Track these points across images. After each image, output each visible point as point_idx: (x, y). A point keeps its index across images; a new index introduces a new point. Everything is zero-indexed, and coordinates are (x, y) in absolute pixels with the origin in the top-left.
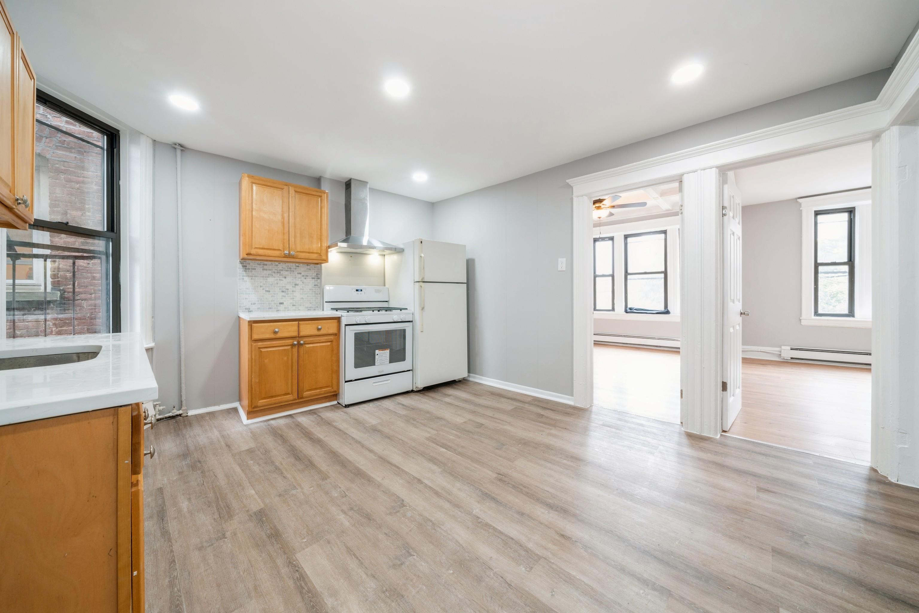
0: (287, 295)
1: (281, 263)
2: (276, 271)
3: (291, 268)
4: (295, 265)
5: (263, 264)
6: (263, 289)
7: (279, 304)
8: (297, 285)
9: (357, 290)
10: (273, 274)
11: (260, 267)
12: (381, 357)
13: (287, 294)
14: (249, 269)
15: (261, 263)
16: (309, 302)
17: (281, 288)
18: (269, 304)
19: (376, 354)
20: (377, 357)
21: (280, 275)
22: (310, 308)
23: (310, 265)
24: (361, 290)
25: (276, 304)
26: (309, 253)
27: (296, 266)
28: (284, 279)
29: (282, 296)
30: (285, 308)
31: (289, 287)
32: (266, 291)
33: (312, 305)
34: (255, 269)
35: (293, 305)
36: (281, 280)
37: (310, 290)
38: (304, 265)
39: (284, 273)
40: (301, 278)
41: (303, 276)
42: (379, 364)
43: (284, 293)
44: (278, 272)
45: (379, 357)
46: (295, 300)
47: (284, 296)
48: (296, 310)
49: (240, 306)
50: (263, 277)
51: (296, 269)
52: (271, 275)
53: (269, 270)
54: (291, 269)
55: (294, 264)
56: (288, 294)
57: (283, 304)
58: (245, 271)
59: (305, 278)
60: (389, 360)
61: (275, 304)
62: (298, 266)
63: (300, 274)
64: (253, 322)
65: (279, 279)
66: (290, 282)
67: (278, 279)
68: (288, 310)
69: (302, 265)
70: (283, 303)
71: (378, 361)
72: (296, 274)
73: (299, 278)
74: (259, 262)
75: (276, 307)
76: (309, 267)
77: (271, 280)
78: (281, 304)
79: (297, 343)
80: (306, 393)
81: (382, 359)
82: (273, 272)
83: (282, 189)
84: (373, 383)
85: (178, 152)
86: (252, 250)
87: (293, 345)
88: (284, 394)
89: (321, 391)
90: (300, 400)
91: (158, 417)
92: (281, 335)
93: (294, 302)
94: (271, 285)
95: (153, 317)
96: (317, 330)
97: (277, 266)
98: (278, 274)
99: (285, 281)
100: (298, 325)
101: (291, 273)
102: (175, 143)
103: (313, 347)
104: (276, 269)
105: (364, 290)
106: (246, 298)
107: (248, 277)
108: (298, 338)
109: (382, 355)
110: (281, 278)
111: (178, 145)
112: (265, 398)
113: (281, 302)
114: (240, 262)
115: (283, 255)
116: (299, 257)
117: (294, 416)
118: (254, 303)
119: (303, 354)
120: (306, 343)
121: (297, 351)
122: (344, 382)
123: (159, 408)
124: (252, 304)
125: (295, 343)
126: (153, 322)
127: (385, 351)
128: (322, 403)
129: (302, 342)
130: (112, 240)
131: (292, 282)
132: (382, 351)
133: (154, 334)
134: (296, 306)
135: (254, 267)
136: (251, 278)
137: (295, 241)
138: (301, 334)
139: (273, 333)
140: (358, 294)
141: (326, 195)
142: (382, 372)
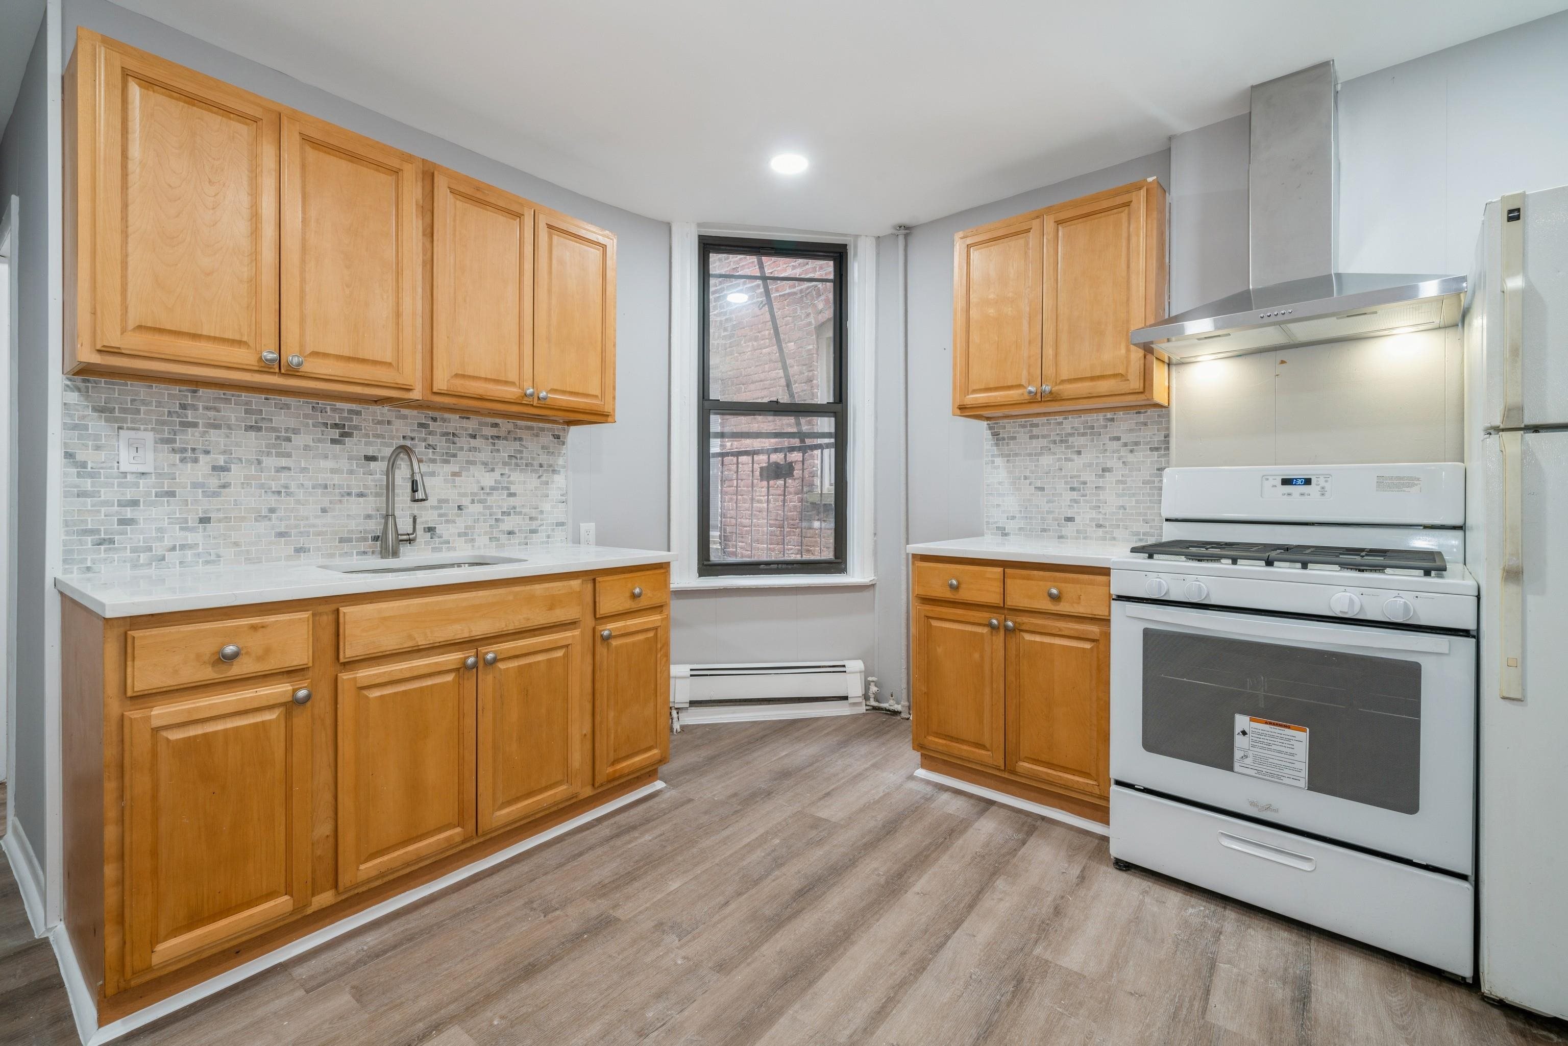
0: (1082, 498)
1: (1070, 416)
2: (1058, 438)
3: (1092, 427)
4: (1105, 416)
5: (1030, 425)
6: (1030, 485)
7: (1065, 520)
8: (1109, 471)
9: (1286, 482)
10: (1052, 446)
11: (1024, 433)
12: (1264, 748)
13: (1084, 496)
14: (1004, 439)
15: (1026, 422)
16: (1141, 518)
17: (1069, 480)
18: (1043, 519)
19: (1238, 729)
20: (1240, 741)
21: (1067, 448)
22: (1144, 534)
23: (1146, 412)
24: (1308, 482)
25: (1056, 520)
26: (1093, 379)
27: (1107, 419)
28: (1075, 457)
29: (1071, 500)
30: (1078, 532)
31: (1089, 476)
32: (1035, 488)
33: (1151, 527)
34: (1014, 438)
35: (1099, 526)
36: (1067, 459)
37: (1143, 483)
38: (1128, 414)
39: (1078, 441)
40: (1118, 451)
41: (1125, 445)
42: (1253, 773)
43: (1075, 492)
44: (1061, 441)
45: (1253, 746)
46: (1103, 511)
47: (1076, 501)
48: (1104, 539)
49: (988, 523)
50: (1030, 455)
51: (1106, 427)
52: (1047, 449)
53: (1044, 437)
54: (1094, 429)
55: (1101, 416)
56: (1086, 496)
57: (1074, 521)
58: (997, 445)
59: (1131, 451)
60: (1304, 773)
61: (1055, 519)
62: (1112, 420)
63: (1118, 439)
64: (920, 557)
65: (1063, 457)
66: (1090, 465)
67: (1061, 458)
68: (1085, 538)
69: (1123, 414)
70: (1074, 518)
71: (1248, 761)
72: (1107, 442)
73: (1114, 452)
74: (1024, 420)
75: (1057, 528)
76: (1142, 418)
77: (1046, 460)
78: (1070, 519)
79: (999, 623)
80: (1026, 765)
81: (1270, 760)
82: (1051, 441)
83: (1028, 231)
84: (1222, 833)
85: (901, 240)
86: (967, 397)
87: (990, 625)
88: (974, 743)
89: (1060, 776)
90: (1006, 775)
91: (873, 703)
92: (965, 595)
93: (1101, 516)
94: (1047, 473)
95: (875, 534)
96: (1049, 598)
97: (1061, 424)
98: (1063, 445)
99: (1079, 461)
100: (1002, 578)
101: (1092, 441)
102: (895, 227)
103: (1042, 643)
104: (1058, 434)
105: (1322, 481)
106: (998, 505)
107: (1002, 457)
108: (1001, 611)
109: (1269, 742)
110: (1070, 456)
111: (900, 227)
112: (938, 735)
113: (1069, 516)
114: (988, 424)
115: (1027, 397)
116: (1065, 395)
117: (994, 808)
118: (1012, 516)
119: (1018, 656)
120: (1023, 627)
121: (1002, 645)
122: (1112, 782)
123: (873, 689)
124: (1010, 518)
125: (995, 622)
126: (875, 541)
127: (1287, 731)
128: (1062, 808)
129: (1010, 624)
130: (835, 414)
131: (1097, 463)
132: (1267, 727)
133: (876, 561)
134: (1106, 527)
135: (1013, 433)
136: (1008, 460)
137: (1056, 355)
138: (1010, 603)
139: (949, 589)
140: (1289, 494)
141: (1143, 193)
142: (1268, 808)
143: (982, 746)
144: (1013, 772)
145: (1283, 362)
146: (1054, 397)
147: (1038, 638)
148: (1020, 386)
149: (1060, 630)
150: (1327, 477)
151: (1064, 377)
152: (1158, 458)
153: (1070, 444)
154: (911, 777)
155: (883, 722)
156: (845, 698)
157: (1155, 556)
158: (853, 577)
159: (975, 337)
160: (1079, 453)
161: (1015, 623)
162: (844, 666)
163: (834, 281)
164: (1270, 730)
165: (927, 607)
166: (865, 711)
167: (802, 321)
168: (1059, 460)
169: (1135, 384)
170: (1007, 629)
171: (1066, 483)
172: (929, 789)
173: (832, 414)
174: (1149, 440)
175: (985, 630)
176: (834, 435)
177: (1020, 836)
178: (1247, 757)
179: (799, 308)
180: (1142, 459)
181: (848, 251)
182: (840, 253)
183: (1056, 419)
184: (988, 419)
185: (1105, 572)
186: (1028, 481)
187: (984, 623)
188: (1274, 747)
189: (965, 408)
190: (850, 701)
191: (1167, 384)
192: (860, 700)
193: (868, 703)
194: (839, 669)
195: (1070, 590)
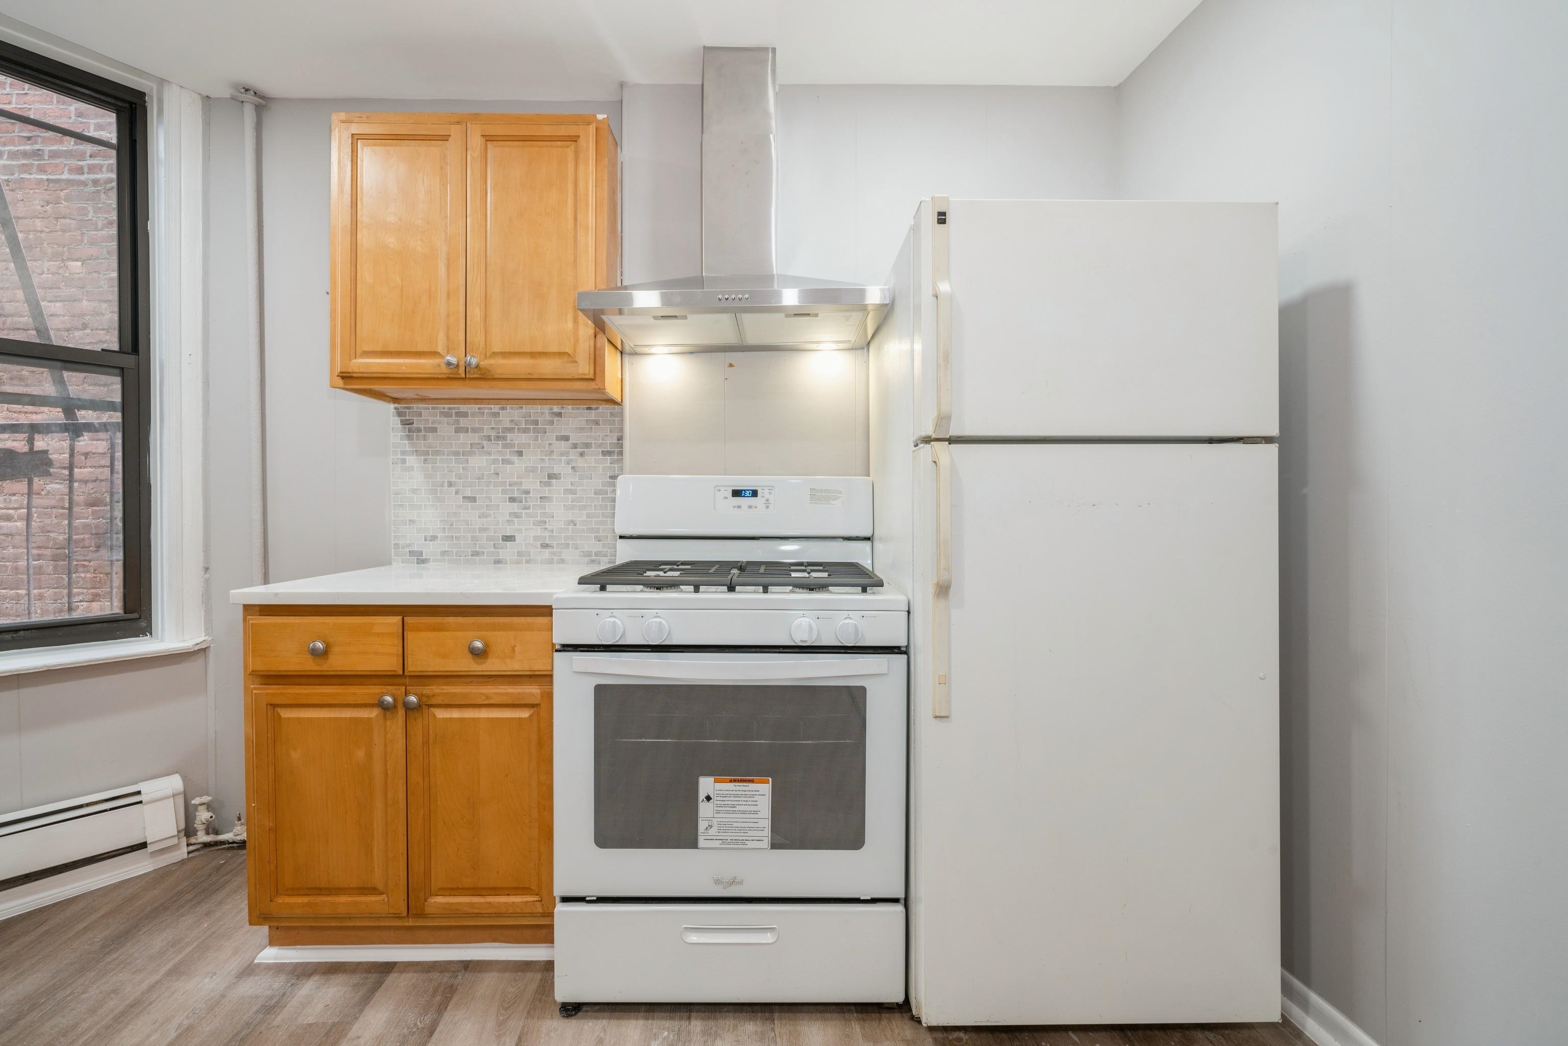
0: (524, 511)
1: (508, 406)
2: (493, 434)
3: (536, 423)
4: (551, 409)
5: (456, 413)
6: (457, 493)
7: (503, 540)
8: (556, 478)
9: (737, 493)
10: (485, 443)
11: (448, 424)
12: (727, 812)
13: (526, 508)
14: (419, 430)
15: (450, 409)
16: (593, 535)
17: (508, 487)
18: (474, 538)
19: (702, 796)
20: (705, 810)
21: (505, 446)
22: (597, 554)
23: (597, 408)
24: (755, 493)
25: (492, 540)
26: (533, 355)
27: (554, 413)
28: (515, 458)
29: (510, 514)
30: (520, 554)
31: (532, 484)
32: (464, 497)
33: (604, 545)
34: (434, 430)
35: (545, 546)
36: (506, 462)
37: (595, 493)
38: (578, 408)
39: (519, 439)
40: (566, 454)
41: (575, 446)
42: (716, 844)
43: (516, 504)
44: (498, 437)
45: (718, 812)
46: (550, 528)
47: (517, 515)
48: (551, 562)
49: (397, 546)
50: (456, 453)
51: (552, 423)
52: (479, 446)
53: (474, 430)
54: (538, 425)
55: (546, 409)
56: (528, 508)
57: (515, 541)
58: (409, 438)
59: (582, 454)
60: (767, 832)
61: (489, 539)
62: (559, 415)
63: (566, 438)
64: (257, 609)
65: (500, 458)
66: (534, 470)
67: (498, 460)
68: (528, 562)
69: (573, 409)
70: (514, 536)
71: (713, 831)
72: (554, 441)
73: (561, 455)
74: (446, 406)
75: (493, 549)
76: (592, 415)
77: (478, 462)
78: (509, 538)
79: (395, 700)
80: (440, 900)
81: (735, 825)
82: (485, 436)
83: (445, 138)
84: (686, 928)
85: (249, 113)
86: (354, 361)
87: (381, 705)
88: (357, 888)
89: (490, 903)
90: (411, 923)
91: (202, 837)
92: (337, 663)
93: (547, 534)
94: (479, 479)
95: (207, 569)
96: (470, 656)
97: (496, 415)
98: (500, 442)
99: (520, 465)
100: (401, 631)
101: (536, 439)
102: (235, 86)
103: (462, 720)
104: (493, 428)
105: (766, 491)
106: (412, 522)
107: (417, 455)
108: (402, 680)
109: (733, 803)
110: (508, 457)
111: (247, 90)
112: (295, 891)
113: (508, 534)
114: (395, 408)
115: (445, 369)
116: (498, 372)
117: (392, 977)
118: (431, 536)
119: (426, 743)
120: (434, 701)
121: (400, 732)
122: (558, 900)
123: (203, 815)
124: (429, 538)
125: (389, 699)
126: (207, 581)
127: (752, 786)
128: (494, 940)
129: (413, 699)
130: (122, 371)
131: (542, 468)
132: (731, 786)
133: (208, 612)
134: (552, 547)
135: (433, 423)
136: (425, 460)
137: (486, 318)
138: (411, 668)
139: (310, 656)
140: (739, 507)
141: (592, 129)
142: (733, 882)
143: (373, 891)
144: (422, 915)
145: (731, 365)
146: (483, 376)
147: (455, 714)
148: (435, 354)
149: (488, 697)
150: (771, 488)
151: (496, 350)
152: (611, 464)
153: (508, 441)
155: (219, 868)
156: (143, 845)
157: (608, 587)
158: (162, 641)
159: (366, 274)
160: (520, 454)
161: (420, 696)
162: (139, 793)
163: (119, 149)
164: (734, 788)
165: (273, 689)
166: (185, 856)
167: (96, 229)
168: (495, 461)
169: (584, 368)
170: (408, 708)
171: (504, 492)
172: (279, 983)
173: (117, 371)
174: (601, 441)
175: (374, 713)
176: (119, 407)
177: (428, 1020)
178: (711, 826)
179: (91, 209)
180: (593, 465)
181: (148, 105)
182: (131, 103)
183: (491, 409)
184: (395, 400)
185: (546, 611)
186: (453, 489)
187: (372, 702)
188: (739, 808)
189: (351, 377)
190: (150, 848)
191: (620, 376)
192: (175, 841)
193: (193, 840)
194: (126, 800)
195: (500, 639)
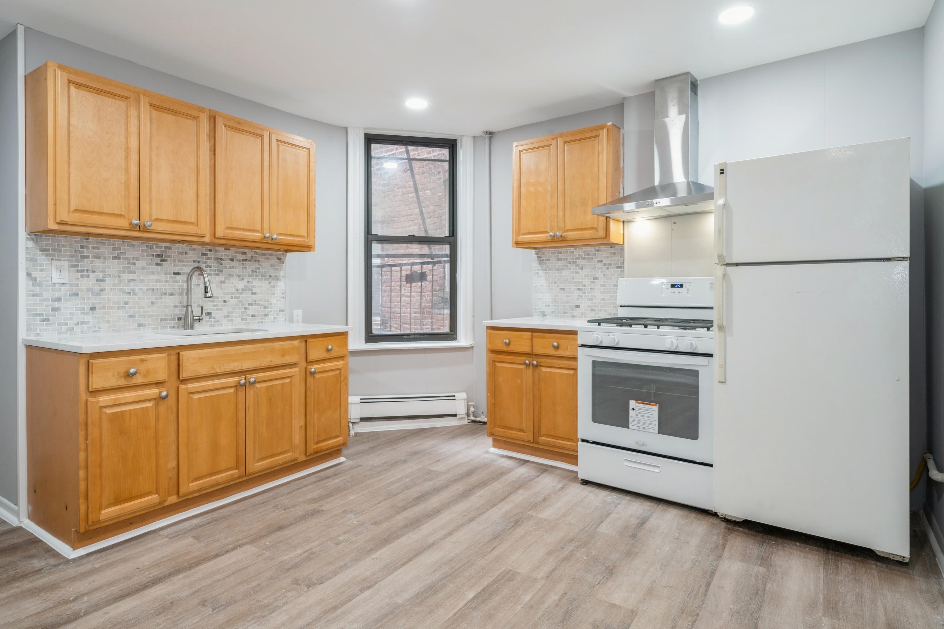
0: (583, 294)
1: (577, 248)
2: (571, 261)
4: (595, 248)
5: (557, 252)
6: (557, 287)
7: (575, 307)
8: (597, 279)
9: (673, 286)
10: (568, 265)
11: (554, 257)
12: (640, 416)
13: (585, 293)
14: (543, 260)
15: (555, 251)
17: (577, 284)
18: (564, 306)
19: (631, 408)
20: (632, 413)
21: (576, 266)
23: (615, 247)
24: (682, 286)
26: (582, 230)
27: (596, 250)
28: (580, 271)
29: (578, 295)
30: (582, 313)
31: (587, 282)
32: (560, 288)
34: (549, 260)
35: (592, 310)
36: (576, 273)
37: (613, 286)
38: (606, 247)
39: (581, 262)
40: (601, 268)
41: (605, 265)
42: (637, 428)
43: (580, 291)
44: (573, 262)
45: (637, 415)
46: (594, 302)
47: (581, 296)
50: (557, 270)
51: (595, 254)
52: (566, 266)
53: (564, 259)
54: (589, 256)
55: (592, 248)
57: (580, 307)
58: (540, 264)
59: (608, 268)
60: (657, 426)
61: (570, 306)
62: (598, 251)
63: (601, 261)
65: (574, 271)
66: (588, 276)
67: (573, 272)
68: (585, 317)
69: (604, 248)
70: (580, 305)
71: (635, 423)
72: (596, 263)
73: (599, 269)
74: (554, 249)
75: (571, 311)
76: (613, 250)
77: (565, 273)
78: (577, 306)
79: (529, 363)
80: (543, 438)
81: (644, 421)
82: (568, 262)
83: (550, 145)
84: (625, 459)
85: (487, 141)
86: (520, 237)
87: (525, 364)
88: (518, 429)
89: (559, 442)
90: (534, 445)
91: (472, 418)
92: (513, 348)
93: (593, 305)
94: (566, 280)
95: (473, 316)
96: (553, 348)
97: (572, 252)
98: (574, 264)
99: (582, 273)
100: (531, 338)
101: (589, 262)
102: (483, 132)
103: (550, 372)
104: (571, 258)
105: (688, 285)
106: (541, 299)
107: (543, 271)
108: (532, 356)
109: (643, 412)
110: (577, 271)
111: (487, 132)
112: (500, 427)
113: (577, 305)
114: (535, 252)
115: (549, 238)
116: (569, 238)
117: (528, 463)
118: (548, 305)
119: (539, 380)
120: (541, 364)
121: (531, 374)
122: (580, 440)
123: (472, 409)
124: (547, 306)
125: (527, 362)
126: (474, 321)
127: (650, 407)
128: (563, 461)
129: (535, 362)
130: (449, 243)
131: (591, 275)
132: (642, 405)
133: (474, 333)
134: (595, 310)
135: (549, 257)
136: (546, 273)
137: (564, 216)
138: (535, 351)
139: (504, 345)
140: (674, 292)
141: (605, 131)
142: (643, 445)
143: (522, 431)
144: (537, 443)
145: (675, 223)
146: (563, 239)
147: (548, 370)
148: (546, 232)
149: (559, 365)
150: (690, 283)
151: (568, 228)
152: (621, 272)
153: (577, 264)
154: (487, 452)
155: (477, 428)
156: (455, 415)
157: (601, 324)
158: (460, 342)
159: (523, 203)
160: (582, 269)
161: (537, 362)
162: (454, 396)
163: (449, 161)
164: (643, 406)
165: (494, 356)
166: (467, 423)
167: (435, 176)
168: (572, 272)
169: (602, 233)
170: (533, 365)
171: (576, 286)
172: (495, 457)
173: (448, 243)
174: (616, 262)
175: (523, 367)
176: (449, 256)
177: (538, 474)
178: (634, 420)
179: (433, 168)
180: (613, 273)
181: (457, 143)
182: (453, 144)
183: (570, 250)
184: (535, 248)
185: (575, 333)
186: (556, 285)
187: (522, 363)
188: (645, 415)
189: (519, 243)
190: (458, 417)
191: (622, 232)
192: (464, 416)
193: (469, 418)
194: (451, 397)
195: (563, 343)
